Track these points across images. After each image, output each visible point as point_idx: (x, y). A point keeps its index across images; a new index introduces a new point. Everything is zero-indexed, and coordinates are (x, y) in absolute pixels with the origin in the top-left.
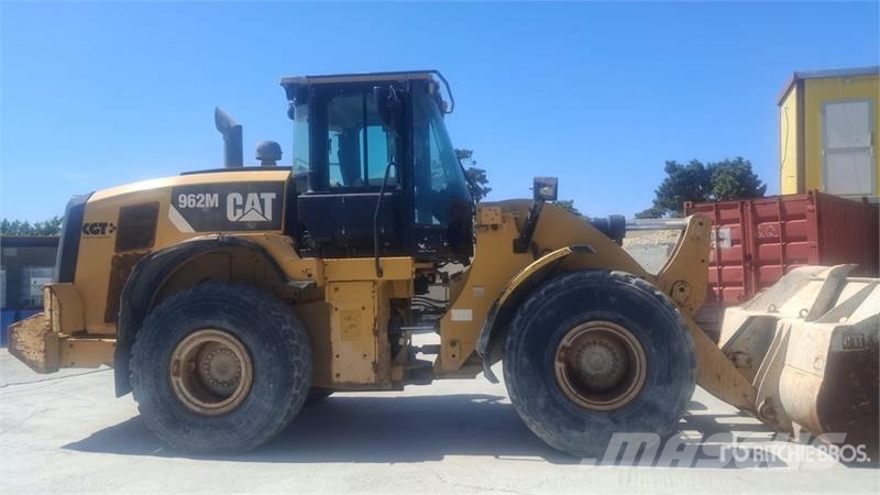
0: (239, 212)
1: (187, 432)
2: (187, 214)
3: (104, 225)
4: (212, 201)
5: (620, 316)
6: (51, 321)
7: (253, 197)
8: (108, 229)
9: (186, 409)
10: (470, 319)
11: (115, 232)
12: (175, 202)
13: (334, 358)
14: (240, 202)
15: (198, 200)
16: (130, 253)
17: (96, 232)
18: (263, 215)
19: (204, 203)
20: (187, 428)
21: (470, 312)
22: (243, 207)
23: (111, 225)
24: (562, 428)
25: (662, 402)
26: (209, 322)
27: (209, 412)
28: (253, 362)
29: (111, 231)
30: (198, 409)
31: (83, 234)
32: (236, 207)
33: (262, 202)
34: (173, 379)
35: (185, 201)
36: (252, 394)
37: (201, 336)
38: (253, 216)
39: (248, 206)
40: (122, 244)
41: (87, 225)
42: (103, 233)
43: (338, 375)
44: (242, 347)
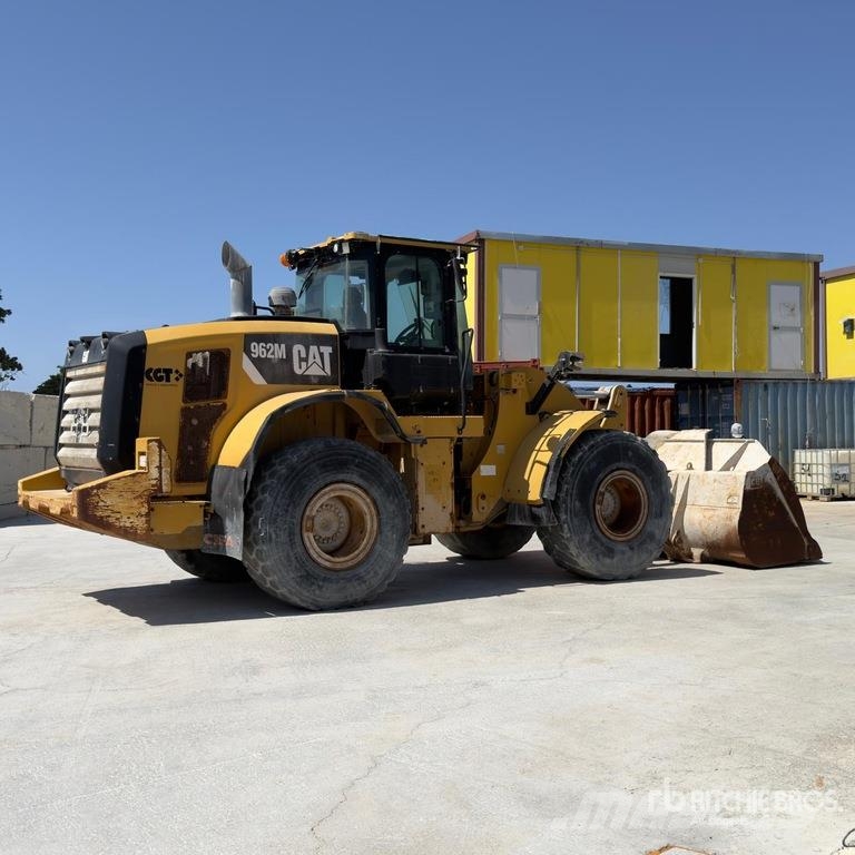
0: (304, 364)
1: (320, 587)
2: (259, 363)
3: (168, 372)
4: (279, 351)
5: (634, 466)
6: (160, 479)
7: (313, 349)
8: (173, 376)
9: (318, 564)
10: (495, 474)
11: (182, 380)
12: (248, 351)
13: (420, 511)
14: (303, 355)
15: (268, 351)
16: (202, 404)
17: (160, 379)
18: (323, 369)
19: (273, 353)
20: (321, 583)
21: (494, 467)
22: (306, 360)
23: (177, 372)
24: (601, 557)
25: (657, 532)
26: (341, 477)
27: (338, 566)
28: (378, 514)
29: (177, 379)
30: (327, 564)
31: (145, 379)
32: (301, 360)
33: (321, 355)
34: (305, 535)
35: (256, 351)
36: (378, 545)
37: (332, 490)
38: (315, 371)
39: (311, 360)
40: (189, 394)
41: (151, 370)
42: (168, 380)
43: (423, 526)
44: (368, 500)
